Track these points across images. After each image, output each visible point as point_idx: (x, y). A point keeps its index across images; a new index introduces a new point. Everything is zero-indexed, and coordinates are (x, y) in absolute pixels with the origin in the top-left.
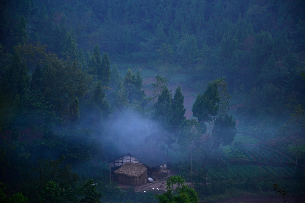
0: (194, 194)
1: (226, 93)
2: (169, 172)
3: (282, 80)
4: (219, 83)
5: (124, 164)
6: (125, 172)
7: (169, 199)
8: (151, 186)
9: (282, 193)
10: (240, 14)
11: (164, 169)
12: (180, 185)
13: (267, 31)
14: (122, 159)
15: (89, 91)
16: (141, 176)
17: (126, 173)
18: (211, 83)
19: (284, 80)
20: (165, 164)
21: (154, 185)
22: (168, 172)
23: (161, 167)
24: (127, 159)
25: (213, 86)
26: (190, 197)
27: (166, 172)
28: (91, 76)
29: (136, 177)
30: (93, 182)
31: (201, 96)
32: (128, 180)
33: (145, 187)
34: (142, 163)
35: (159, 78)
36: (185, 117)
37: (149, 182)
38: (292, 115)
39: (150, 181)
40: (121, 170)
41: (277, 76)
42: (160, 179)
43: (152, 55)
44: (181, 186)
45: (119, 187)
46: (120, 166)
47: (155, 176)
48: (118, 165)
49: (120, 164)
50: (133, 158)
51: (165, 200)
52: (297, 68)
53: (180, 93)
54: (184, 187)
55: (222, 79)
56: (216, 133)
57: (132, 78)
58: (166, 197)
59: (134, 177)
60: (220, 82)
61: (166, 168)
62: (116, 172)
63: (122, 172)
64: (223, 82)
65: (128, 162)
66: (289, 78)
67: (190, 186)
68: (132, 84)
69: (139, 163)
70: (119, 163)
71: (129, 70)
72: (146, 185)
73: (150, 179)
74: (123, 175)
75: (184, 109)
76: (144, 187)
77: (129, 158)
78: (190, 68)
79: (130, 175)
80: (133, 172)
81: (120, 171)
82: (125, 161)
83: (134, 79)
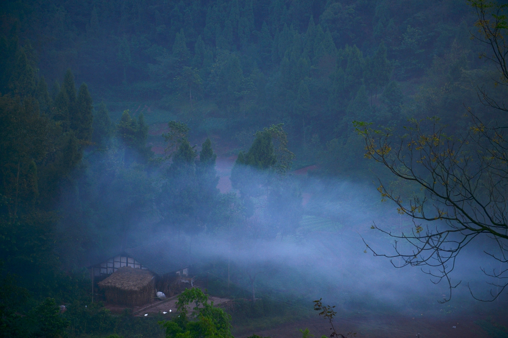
0: (223, 318)
1: (286, 149)
2: (192, 281)
3: (378, 126)
4: (273, 132)
5: (115, 270)
6: (117, 284)
7: (181, 327)
8: (161, 306)
9: (327, 315)
10: (312, 18)
11: (184, 276)
12: (200, 303)
13: (355, 45)
14: (112, 262)
15: (55, 148)
16: (144, 290)
17: (118, 286)
18: (261, 133)
19: (382, 127)
20: (186, 268)
21: (166, 304)
22: (190, 281)
23: (178, 274)
24: (120, 262)
25: (264, 138)
26: (215, 323)
27: (187, 281)
28: (59, 123)
29: (136, 292)
30: (53, 302)
31: (244, 155)
32: (123, 297)
33: (151, 307)
34: (145, 268)
35: (174, 125)
36: (219, 189)
37: (157, 299)
38: (392, 183)
39: (159, 297)
40: (110, 281)
41: (371, 120)
42: (177, 293)
43: (167, 86)
44: (201, 306)
45: (107, 309)
46: (108, 273)
47: (168, 289)
48: (105, 272)
49: (110, 271)
50: (130, 260)
51: (174, 329)
52: (403, 107)
53: (210, 150)
54: (207, 306)
55: (279, 126)
56: (271, 216)
57: (130, 126)
58: (176, 324)
59: (132, 292)
60: (275, 130)
61: (187, 275)
62: (102, 283)
63: (111, 283)
64: (281, 131)
65: (122, 266)
66: (390, 122)
67: (226, 304)
68: (131, 136)
69: (141, 268)
70: (107, 268)
71: (124, 111)
72: (153, 305)
73: (160, 294)
74: (114, 289)
75: (217, 175)
76: (148, 308)
77: (124, 260)
78: (231, 107)
79: (126, 288)
80: (131, 285)
81: (108, 282)
82: (117, 265)
83: (133, 128)
